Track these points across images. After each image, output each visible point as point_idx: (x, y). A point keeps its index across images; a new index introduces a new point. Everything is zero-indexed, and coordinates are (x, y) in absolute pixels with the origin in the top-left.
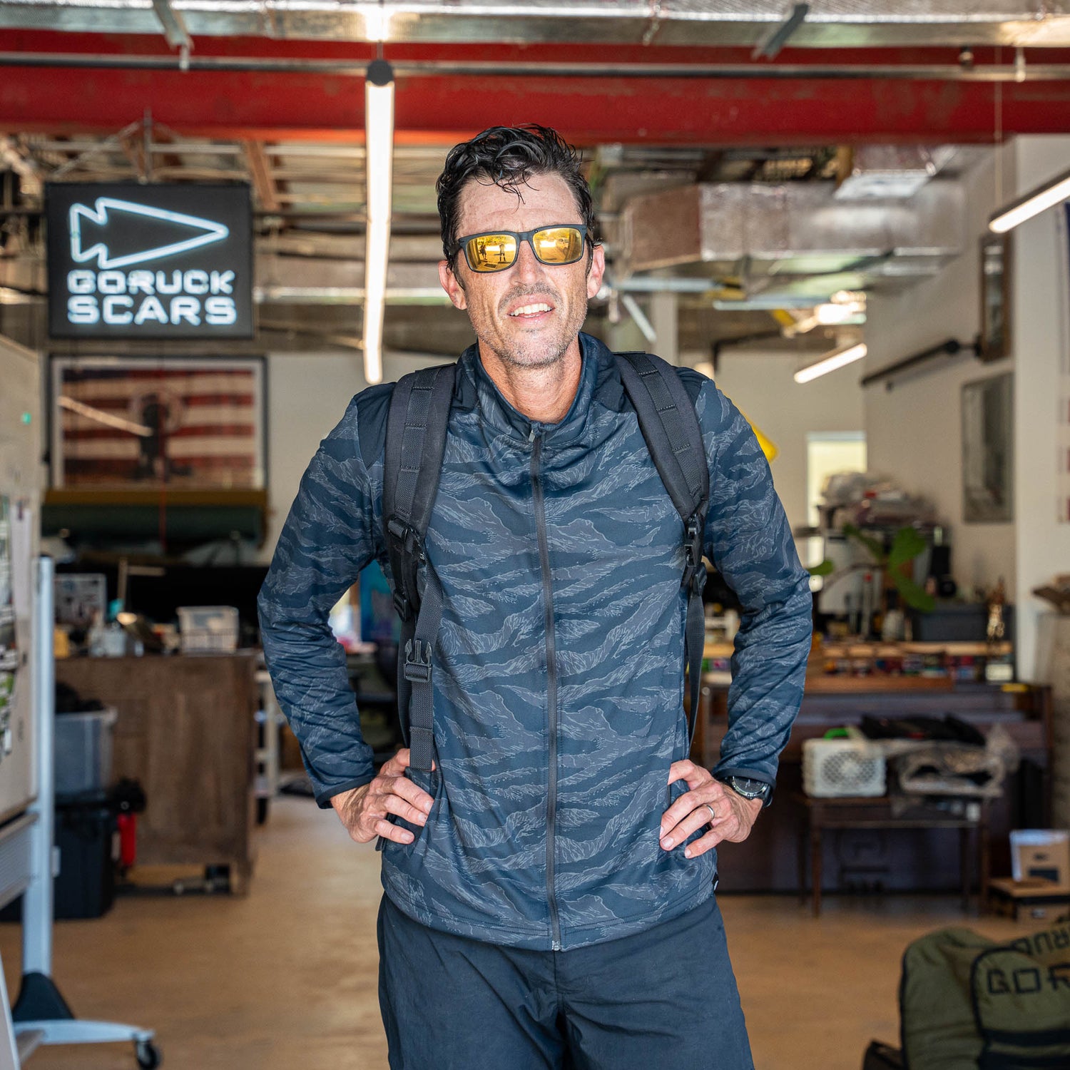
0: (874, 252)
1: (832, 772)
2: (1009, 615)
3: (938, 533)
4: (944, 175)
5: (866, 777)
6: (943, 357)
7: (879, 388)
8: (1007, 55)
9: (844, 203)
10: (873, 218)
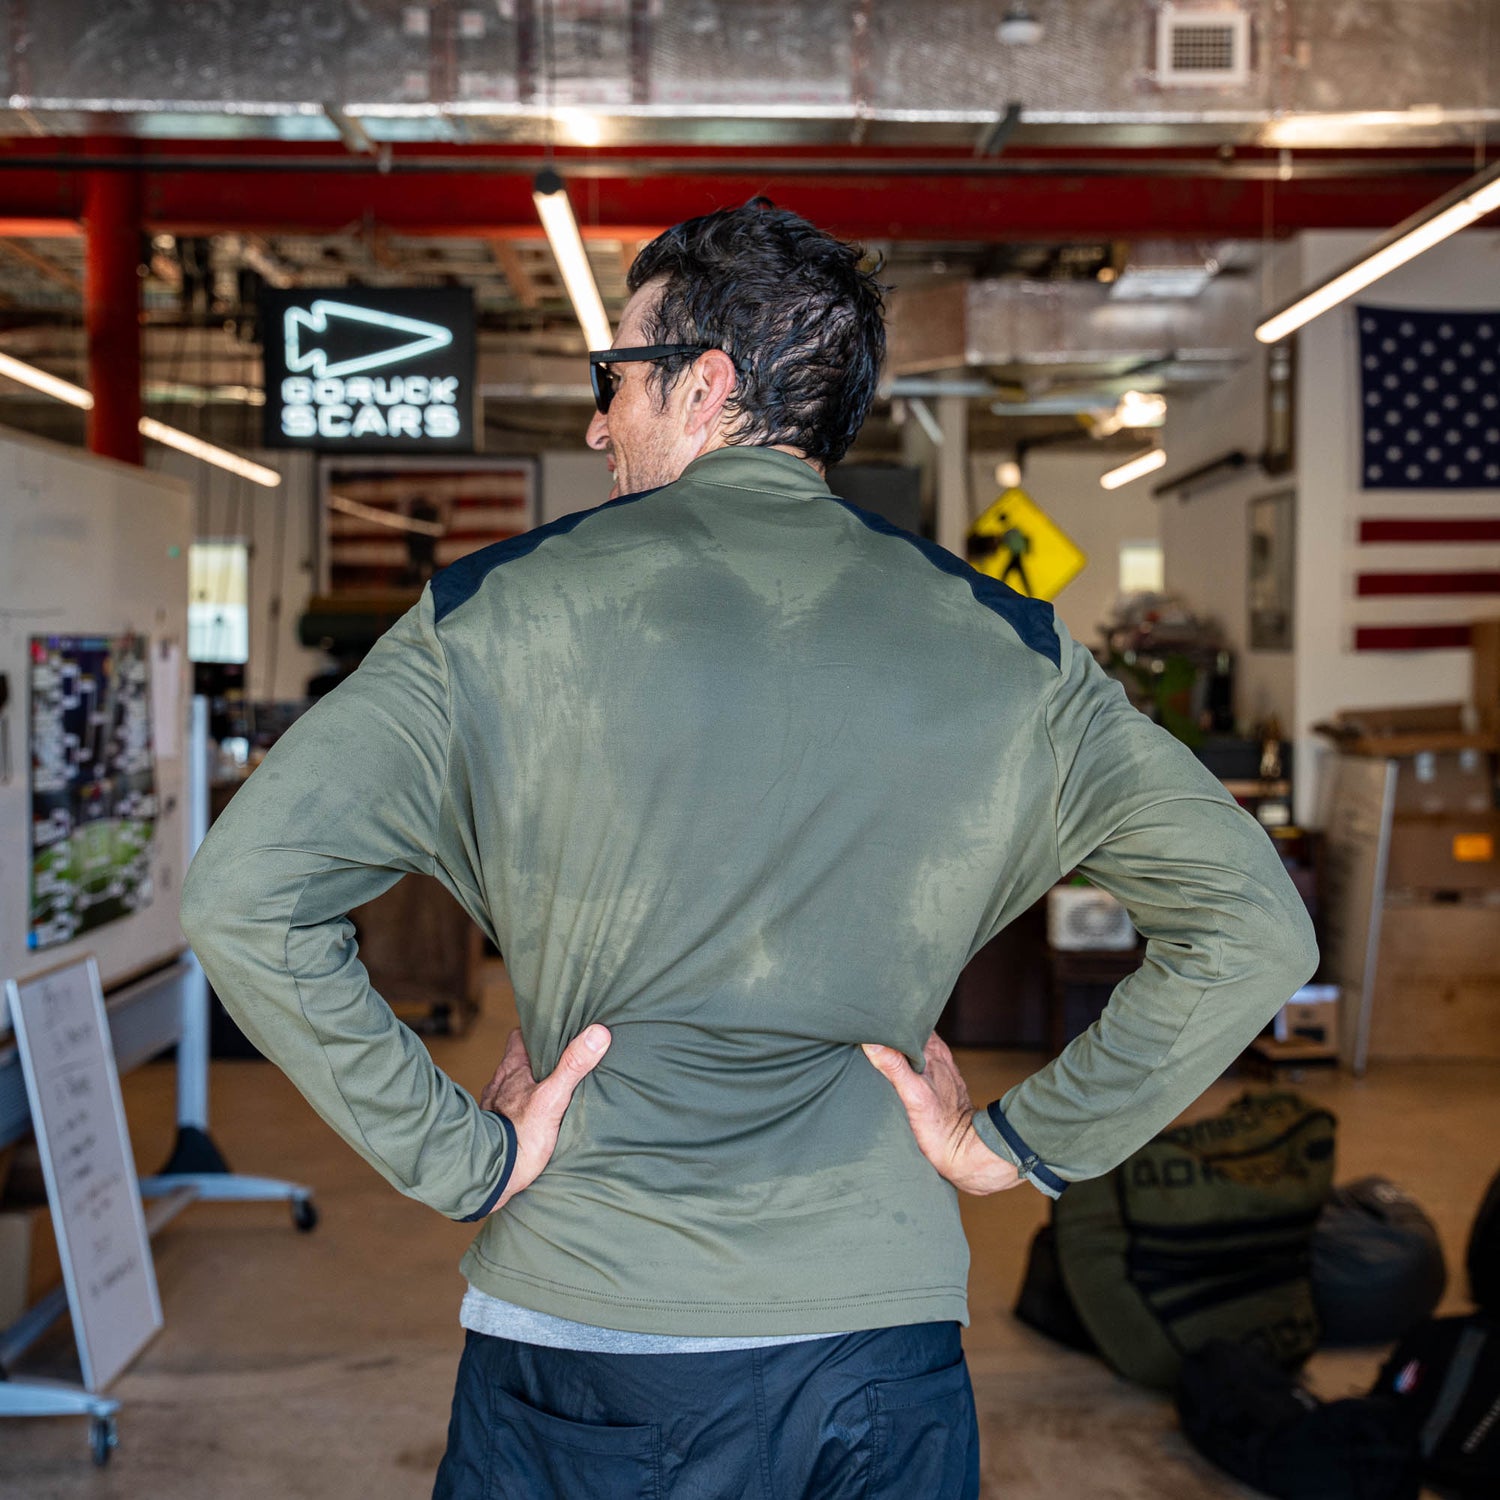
0: (1154, 354)
1: (1078, 921)
2: (1286, 753)
3: (1222, 662)
4: (1228, 272)
5: (1114, 927)
6: (1226, 472)
7: (1172, 499)
8: (1272, 154)
9: (1124, 302)
10: (1155, 318)
